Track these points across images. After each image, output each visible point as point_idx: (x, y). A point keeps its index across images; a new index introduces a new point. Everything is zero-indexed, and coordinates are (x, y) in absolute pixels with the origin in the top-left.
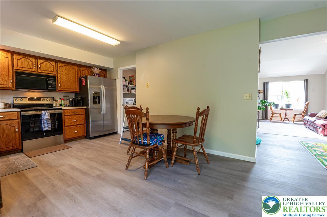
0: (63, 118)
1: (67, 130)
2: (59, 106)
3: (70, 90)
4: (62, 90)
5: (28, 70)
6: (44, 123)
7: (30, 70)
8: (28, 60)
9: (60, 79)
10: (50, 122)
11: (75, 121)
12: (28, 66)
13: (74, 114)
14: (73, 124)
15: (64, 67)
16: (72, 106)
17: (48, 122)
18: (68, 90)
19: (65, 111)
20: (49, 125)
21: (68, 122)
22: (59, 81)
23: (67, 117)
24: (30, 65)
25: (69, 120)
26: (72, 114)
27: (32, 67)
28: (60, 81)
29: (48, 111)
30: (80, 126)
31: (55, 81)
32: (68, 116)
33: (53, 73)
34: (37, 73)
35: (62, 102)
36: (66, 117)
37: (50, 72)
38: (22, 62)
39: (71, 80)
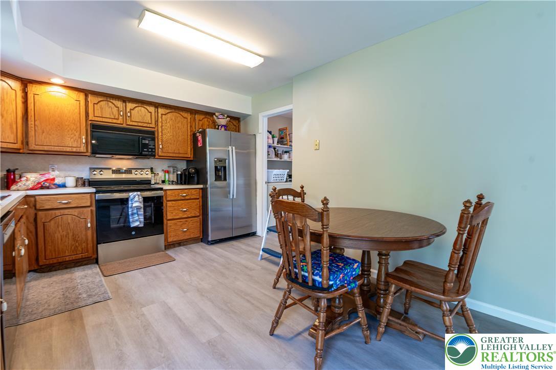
0: (164, 204)
1: (171, 226)
2: (160, 182)
3: (177, 155)
4: (165, 155)
5: (110, 121)
6: (133, 214)
7: (115, 121)
8: (110, 104)
9: (162, 135)
10: (142, 212)
11: (185, 211)
12: (111, 114)
13: (183, 198)
14: (181, 215)
15: (169, 115)
16: (181, 184)
17: (139, 212)
18: (174, 155)
19: (169, 192)
20: (140, 217)
21: (172, 213)
22: (160, 141)
23: (170, 202)
24: (114, 113)
25: (175, 210)
26: (179, 198)
27: (117, 117)
28: (162, 140)
29: (139, 193)
30: (191, 219)
31: (153, 139)
32: (173, 202)
33: (151, 126)
34: (124, 126)
35: (165, 175)
36: (169, 204)
37: (145, 125)
38: (101, 108)
39: (180, 138)
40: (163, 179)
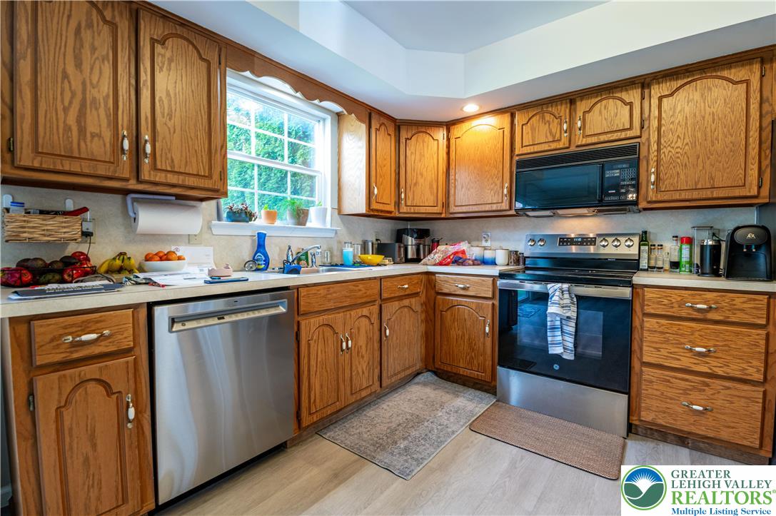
0: (636, 323)
1: (651, 382)
4: (666, 198)
5: (546, 147)
7: (554, 146)
8: (548, 117)
9: (659, 150)
10: (570, 328)
11: (700, 354)
12: (548, 134)
13: (700, 316)
14: (686, 362)
15: (682, 95)
17: (565, 327)
18: (695, 195)
19: (649, 294)
20: (567, 338)
21: (658, 349)
22: (653, 164)
23: (654, 321)
24: (554, 131)
25: (667, 341)
26: (684, 314)
27: (557, 136)
28: (658, 162)
29: (565, 286)
31: (636, 164)
32: (663, 321)
33: (629, 134)
34: (573, 149)
35: (681, 249)
36: (650, 323)
37: (615, 136)
38: (533, 129)
40: (676, 259)
